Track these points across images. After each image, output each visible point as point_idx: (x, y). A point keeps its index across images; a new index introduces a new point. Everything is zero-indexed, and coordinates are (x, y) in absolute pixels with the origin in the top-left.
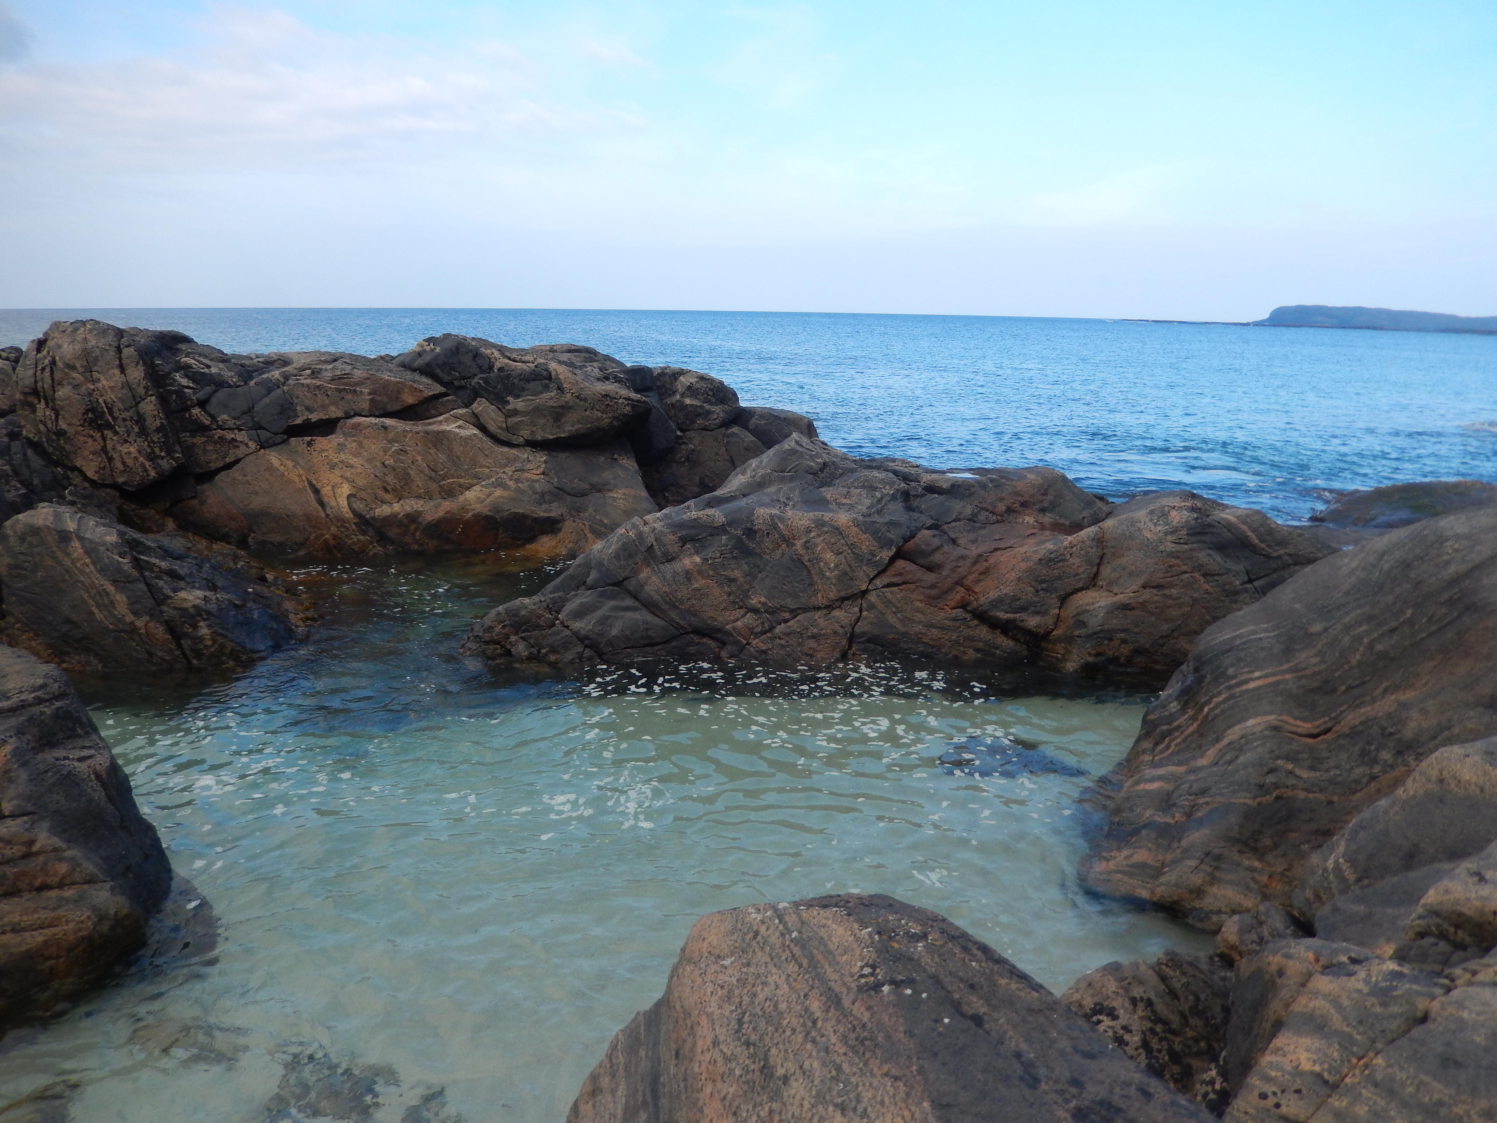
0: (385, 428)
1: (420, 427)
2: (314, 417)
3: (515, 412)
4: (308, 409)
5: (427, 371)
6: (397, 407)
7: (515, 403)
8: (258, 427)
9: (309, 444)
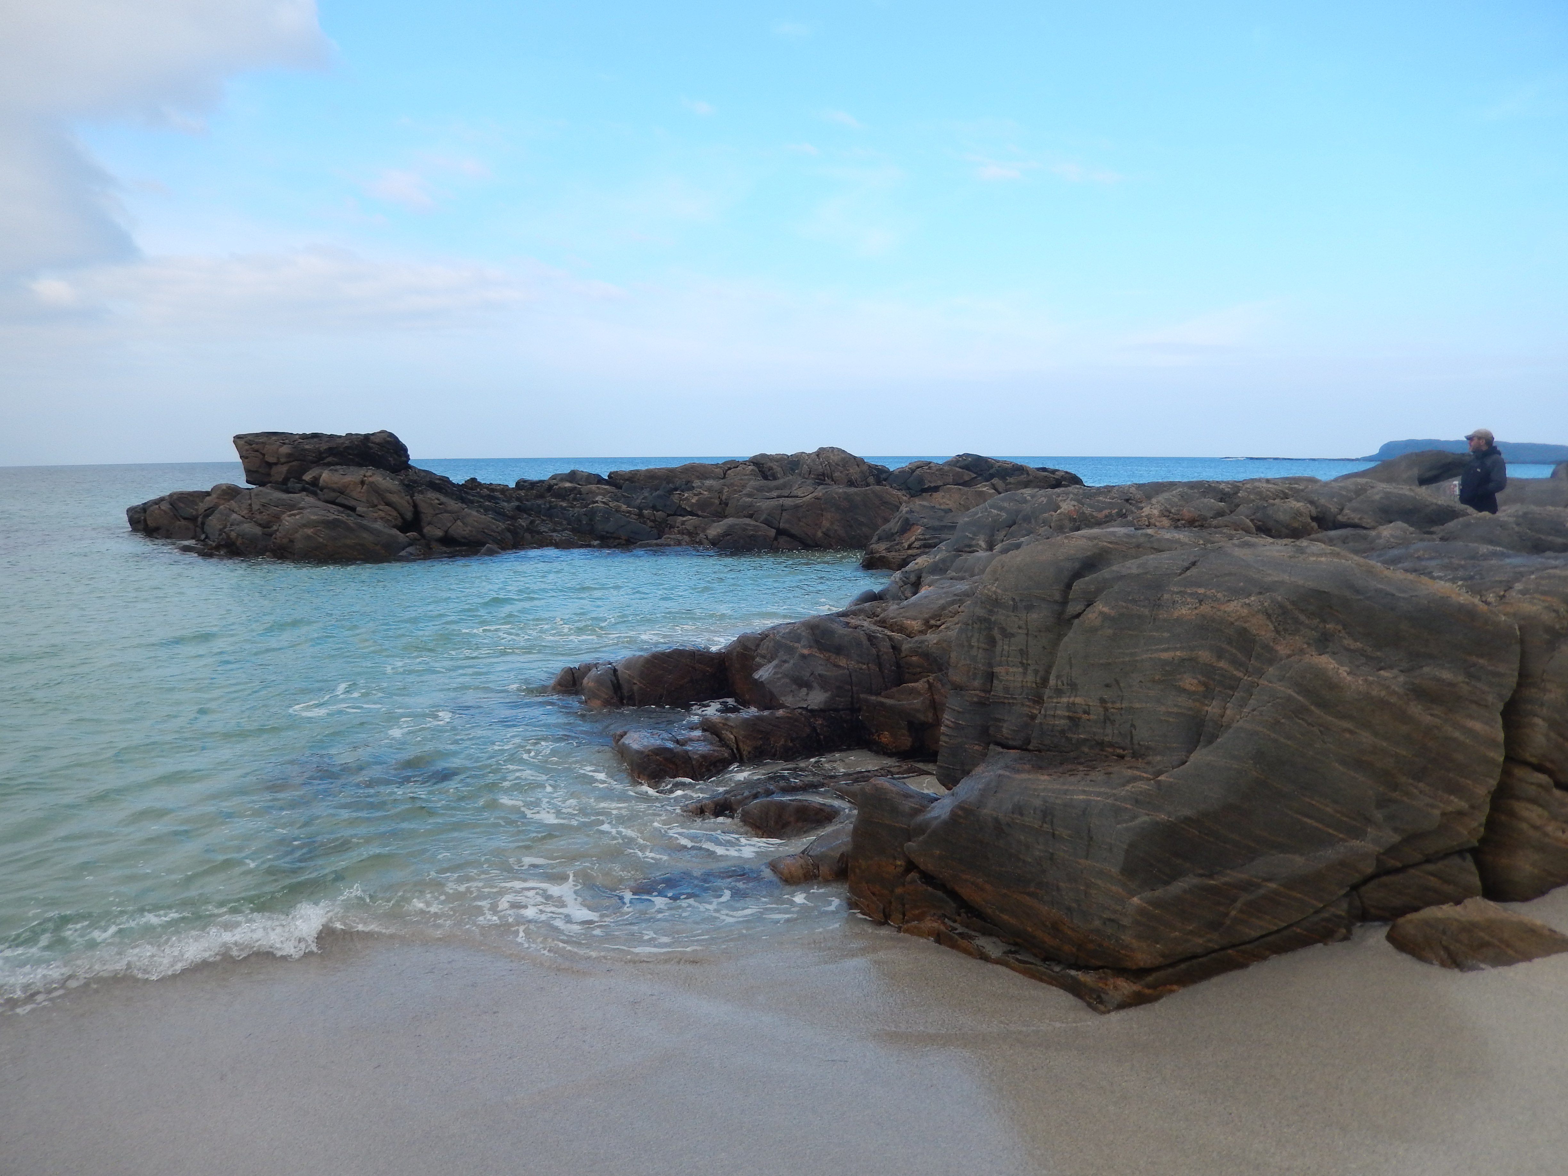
0: (960, 489)
1: (972, 489)
2: (932, 485)
3: (1010, 483)
4: (930, 482)
5: (967, 467)
6: (961, 481)
7: (1009, 480)
8: (909, 489)
9: (931, 495)
